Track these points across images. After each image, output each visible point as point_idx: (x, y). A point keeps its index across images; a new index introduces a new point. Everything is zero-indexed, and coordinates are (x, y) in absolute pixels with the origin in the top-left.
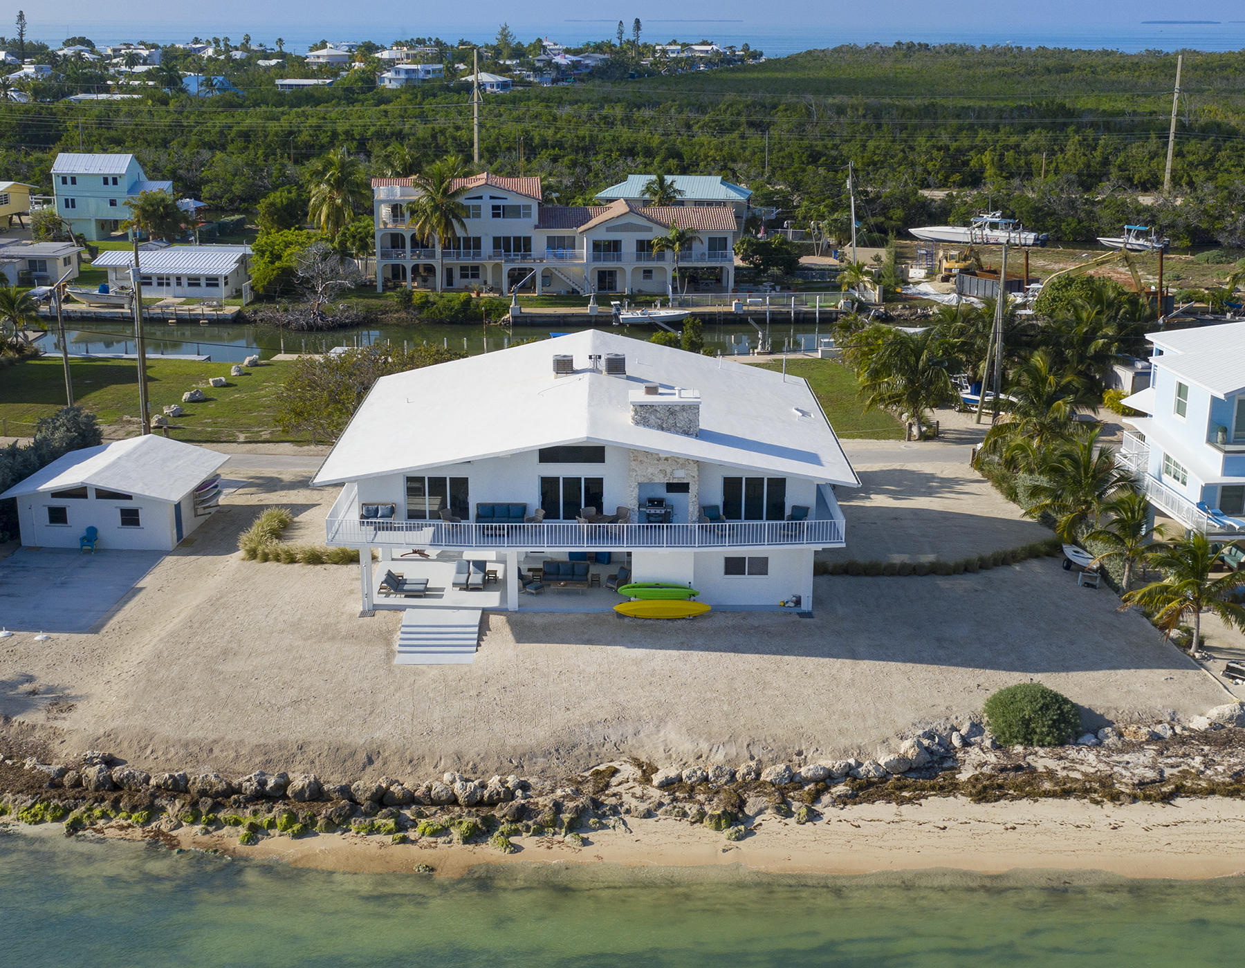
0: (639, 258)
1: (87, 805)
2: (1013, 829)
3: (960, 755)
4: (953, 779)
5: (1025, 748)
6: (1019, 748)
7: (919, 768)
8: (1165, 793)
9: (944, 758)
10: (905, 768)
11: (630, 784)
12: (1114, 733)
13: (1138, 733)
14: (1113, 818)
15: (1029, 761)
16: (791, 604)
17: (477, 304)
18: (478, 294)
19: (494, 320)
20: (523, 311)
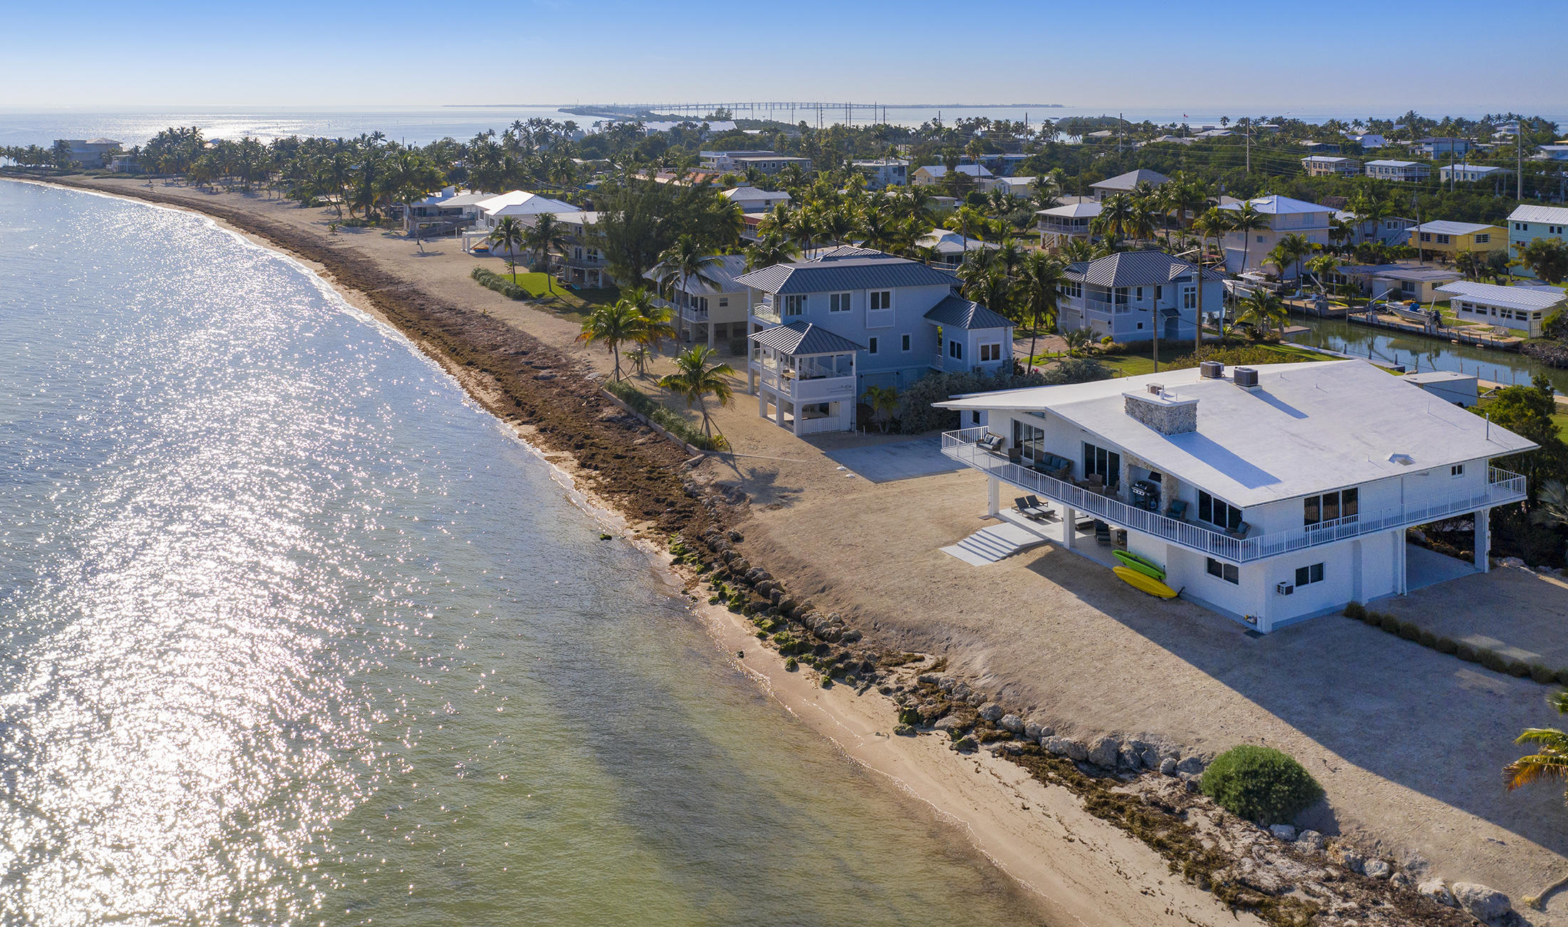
1: (694, 554)
2: (1070, 841)
3: (1146, 776)
4: (1105, 787)
5: (1209, 802)
6: (1206, 800)
7: (1096, 765)
8: (1240, 899)
9: (1130, 770)
10: (1078, 757)
11: (912, 671)
12: (1317, 841)
13: (1338, 853)
14: (1161, 887)
15: (1191, 811)
16: (1251, 621)
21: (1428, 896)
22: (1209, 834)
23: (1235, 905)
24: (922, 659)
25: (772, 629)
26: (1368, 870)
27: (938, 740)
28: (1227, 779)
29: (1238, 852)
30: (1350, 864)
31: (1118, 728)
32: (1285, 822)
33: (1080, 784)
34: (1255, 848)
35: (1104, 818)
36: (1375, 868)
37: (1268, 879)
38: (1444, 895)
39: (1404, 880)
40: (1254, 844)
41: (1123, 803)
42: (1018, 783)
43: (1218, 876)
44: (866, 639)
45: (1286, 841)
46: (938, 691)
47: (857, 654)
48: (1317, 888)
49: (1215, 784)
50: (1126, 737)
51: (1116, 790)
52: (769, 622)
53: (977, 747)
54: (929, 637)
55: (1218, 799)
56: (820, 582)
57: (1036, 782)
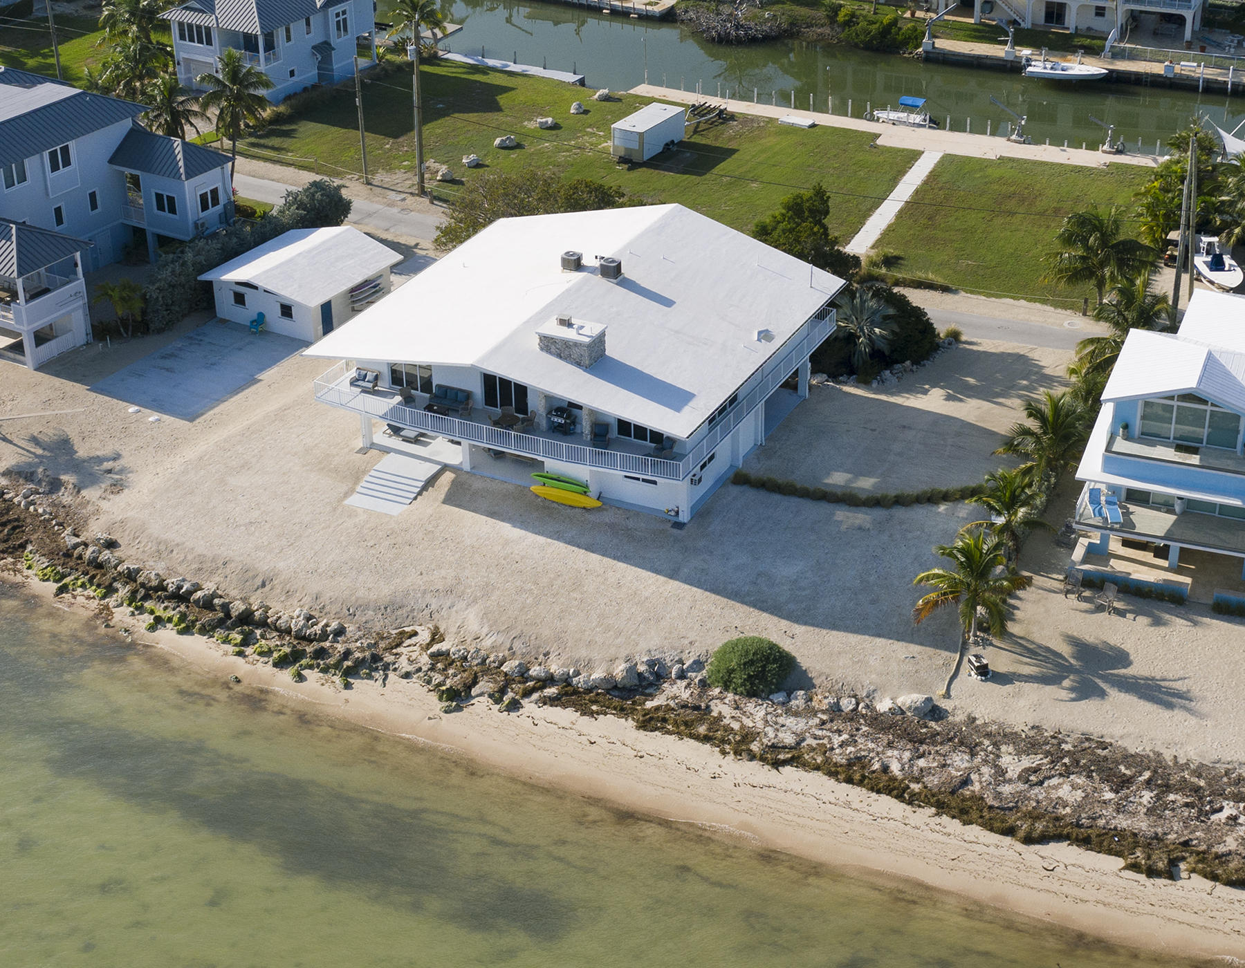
1: (76, 576)
2: (641, 757)
3: (665, 685)
4: (640, 704)
5: (721, 692)
6: (717, 691)
7: (624, 688)
8: (779, 759)
9: (651, 685)
10: (609, 687)
11: (415, 648)
12: (804, 697)
13: (822, 701)
14: (721, 769)
15: (711, 703)
16: (673, 513)
17: (900, 29)
18: (913, 14)
19: (909, 51)
20: (936, 46)
21: (885, 712)
22: (733, 717)
23: (777, 764)
24: (415, 634)
25: (246, 642)
26: (843, 707)
27: (481, 706)
28: (731, 671)
29: (760, 725)
30: (832, 707)
31: (627, 652)
32: (778, 690)
33: (622, 709)
34: (769, 717)
35: (655, 730)
36: (847, 704)
37: (789, 739)
38: (895, 709)
39: (867, 707)
40: (767, 714)
41: (661, 714)
42: (574, 724)
43: (755, 747)
44: (351, 628)
45: (783, 704)
46: (453, 661)
47: (358, 648)
48: (819, 733)
49: (722, 677)
50: (637, 658)
51: (649, 705)
52: (239, 638)
53: (520, 704)
54: (409, 608)
55: (726, 688)
56: (255, 577)
57: (586, 718)
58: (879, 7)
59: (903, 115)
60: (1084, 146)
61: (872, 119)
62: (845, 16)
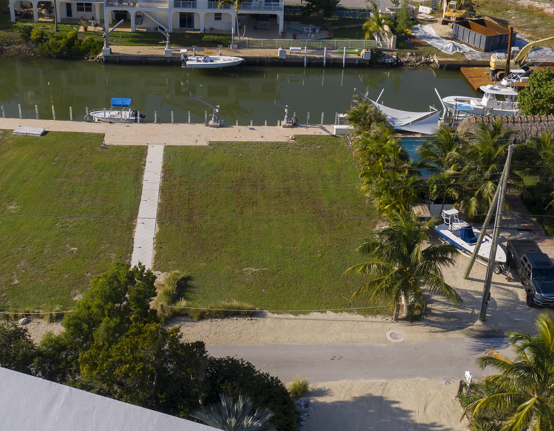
0: (210, 6)
17: (81, 41)
18: (86, 29)
19: (91, 56)
20: (113, 51)
58: (58, 25)
59: (114, 113)
60: (266, 123)
61: (91, 120)
62: (37, 35)
